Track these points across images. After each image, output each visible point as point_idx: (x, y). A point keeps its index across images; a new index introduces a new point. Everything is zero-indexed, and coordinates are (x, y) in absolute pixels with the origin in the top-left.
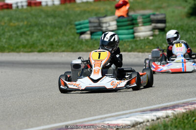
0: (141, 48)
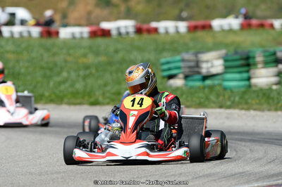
0: (247, 103)
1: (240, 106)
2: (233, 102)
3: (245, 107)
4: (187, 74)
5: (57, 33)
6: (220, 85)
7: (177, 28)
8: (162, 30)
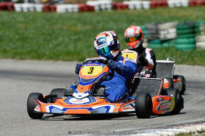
0: (193, 60)
1: (188, 63)
2: (183, 60)
3: (192, 63)
4: (149, 38)
5: (55, 9)
6: (174, 47)
7: (142, 5)
8: (131, 7)
